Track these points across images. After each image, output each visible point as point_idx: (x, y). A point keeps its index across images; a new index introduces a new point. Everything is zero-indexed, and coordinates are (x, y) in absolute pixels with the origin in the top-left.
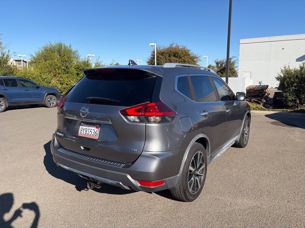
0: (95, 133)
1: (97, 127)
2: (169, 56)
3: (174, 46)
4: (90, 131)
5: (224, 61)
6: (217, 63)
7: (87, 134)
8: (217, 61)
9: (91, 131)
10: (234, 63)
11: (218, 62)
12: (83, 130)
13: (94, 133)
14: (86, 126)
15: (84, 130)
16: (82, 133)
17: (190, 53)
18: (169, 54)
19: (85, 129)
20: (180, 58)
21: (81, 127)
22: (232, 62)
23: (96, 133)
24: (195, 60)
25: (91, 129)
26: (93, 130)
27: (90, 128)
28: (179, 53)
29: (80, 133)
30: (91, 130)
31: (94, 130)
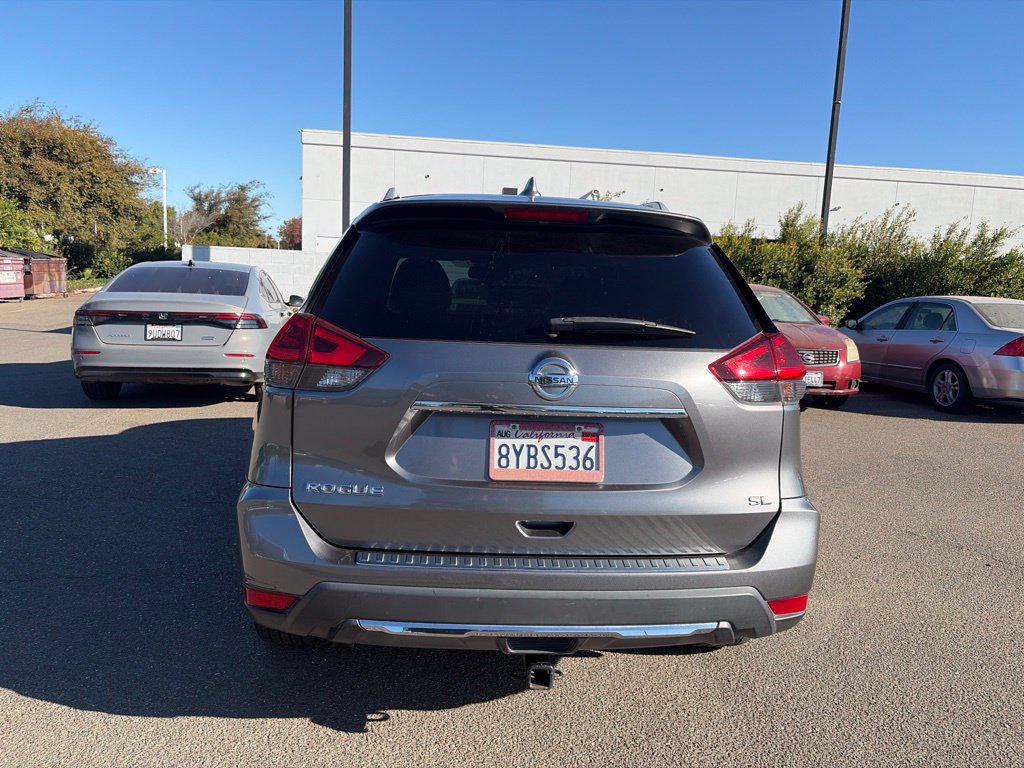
0: (581, 459)
1: (586, 437)
2: (27, 153)
3: (42, 115)
4: (551, 453)
5: (223, 195)
6: (198, 199)
7: (539, 467)
8: (197, 191)
9: (557, 455)
10: (257, 203)
11: (200, 194)
12: (512, 456)
13: (576, 458)
14: (525, 436)
15: (518, 454)
16: (512, 465)
17: (113, 151)
18: (22, 143)
19: (525, 449)
20: (73, 164)
21: (497, 442)
22: (249, 201)
23: (586, 458)
24: (135, 179)
25: (557, 447)
26: (567, 447)
27: (552, 442)
28: (70, 146)
29: (496, 466)
30: (560, 451)
31: (571, 448)
